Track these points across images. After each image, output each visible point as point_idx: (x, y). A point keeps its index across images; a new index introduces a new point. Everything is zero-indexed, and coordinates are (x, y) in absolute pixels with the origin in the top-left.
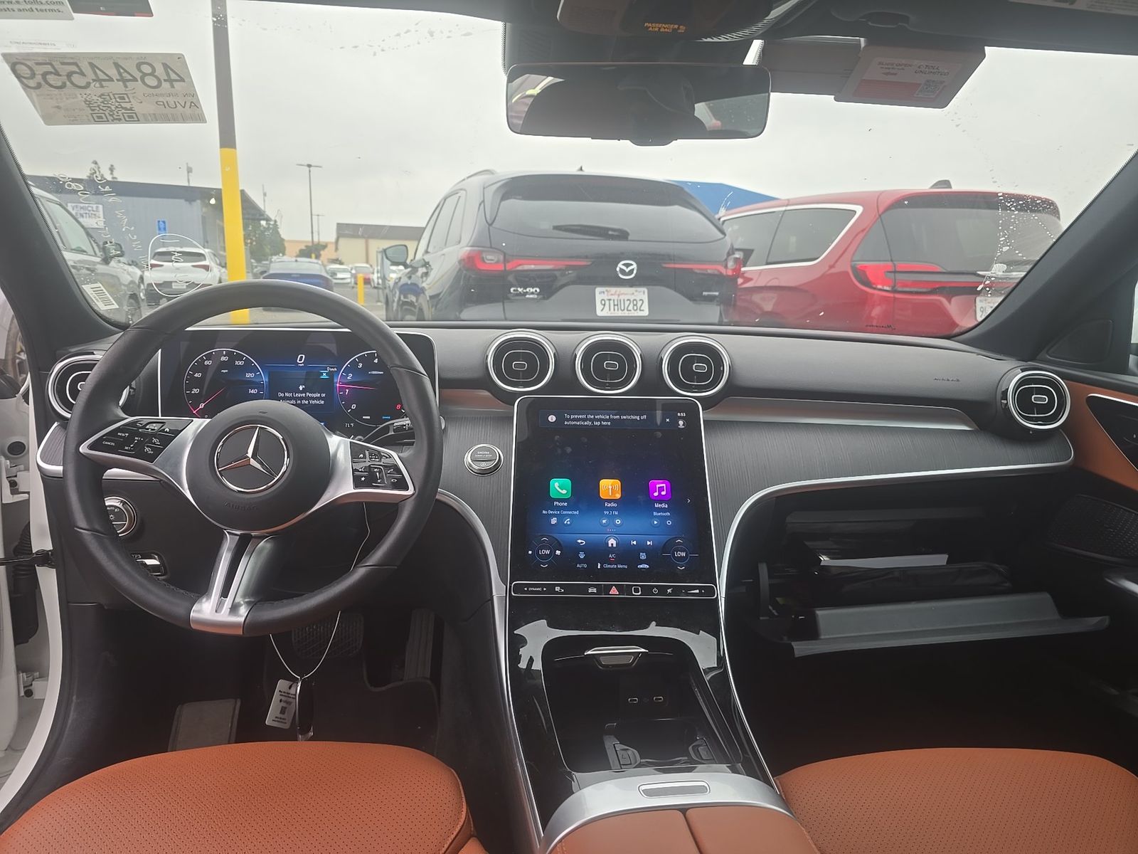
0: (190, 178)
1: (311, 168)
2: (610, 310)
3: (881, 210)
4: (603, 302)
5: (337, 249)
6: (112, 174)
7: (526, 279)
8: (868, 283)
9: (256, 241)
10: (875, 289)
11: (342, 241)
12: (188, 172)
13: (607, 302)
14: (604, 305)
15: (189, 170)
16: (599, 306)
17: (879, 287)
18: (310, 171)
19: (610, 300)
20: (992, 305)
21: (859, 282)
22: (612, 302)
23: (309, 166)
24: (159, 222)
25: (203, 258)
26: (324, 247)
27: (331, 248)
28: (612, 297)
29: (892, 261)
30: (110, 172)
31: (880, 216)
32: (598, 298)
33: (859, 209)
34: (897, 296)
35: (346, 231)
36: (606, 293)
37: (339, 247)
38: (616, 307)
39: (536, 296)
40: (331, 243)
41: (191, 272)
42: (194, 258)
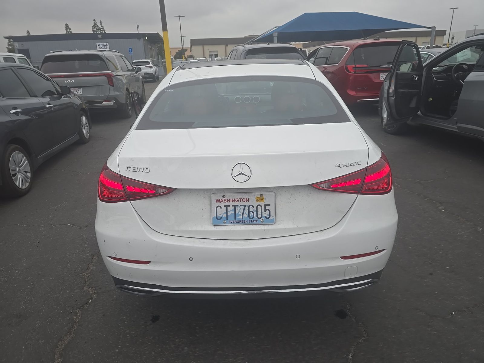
0: (138, 29)
1: (181, 17)
3: (354, 49)
5: (191, 51)
6: (101, 25)
8: (348, 71)
9: (158, 50)
10: (350, 73)
11: (193, 47)
15: (138, 26)
17: (351, 72)
18: (180, 19)
20: (385, 75)
21: (347, 71)
23: (179, 16)
24: (129, 49)
25: (149, 63)
26: (186, 50)
27: (189, 50)
29: (355, 64)
30: (100, 24)
31: (353, 51)
33: (349, 48)
34: (356, 74)
35: (194, 42)
37: (192, 50)
40: (188, 48)
41: (146, 69)
42: (146, 63)
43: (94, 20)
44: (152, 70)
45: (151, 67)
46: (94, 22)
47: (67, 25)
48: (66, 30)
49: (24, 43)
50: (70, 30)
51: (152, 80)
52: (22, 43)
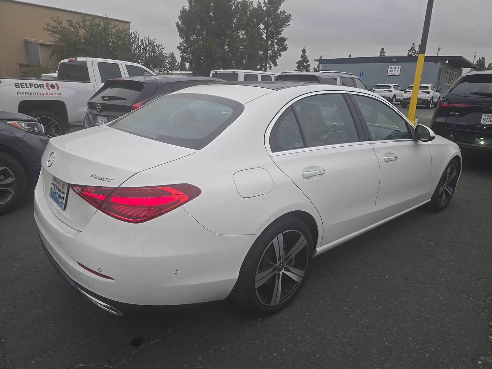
0: (439, 52)
2: (487, 122)
4: (484, 119)
7: (456, 110)
12: (438, 50)
13: (486, 119)
14: (485, 120)
15: (439, 49)
16: (482, 120)
19: (487, 118)
22: (488, 119)
25: (427, 88)
28: (489, 117)
32: (483, 117)
36: (487, 116)
38: (490, 121)
39: (458, 115)
41: (422, 94)
42: (423, 88)
43: (413, 44)
44: (428, 95)
45: (428, 93)
46: (412, 45)
47: (383, 49)
48: (381, 54)
49: (327, 65)
50: (384, 54)
51: (426, 106)
52: (325, 65)
